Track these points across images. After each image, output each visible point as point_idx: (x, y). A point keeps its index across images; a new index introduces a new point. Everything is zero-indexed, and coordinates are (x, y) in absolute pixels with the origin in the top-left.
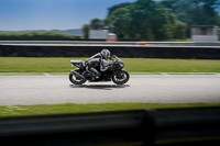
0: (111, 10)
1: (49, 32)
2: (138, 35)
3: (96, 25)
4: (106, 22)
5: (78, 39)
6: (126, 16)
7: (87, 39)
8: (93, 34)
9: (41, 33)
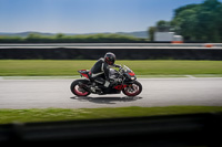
0: (178, 11)
1: (115, 35)
2: (204, 37)
3: (162, 27)
4: (172, 24)
5: (143, 41)
6: (192, 17)
7: (152, 41)
8: (159, 36)
9: (106, 36)
